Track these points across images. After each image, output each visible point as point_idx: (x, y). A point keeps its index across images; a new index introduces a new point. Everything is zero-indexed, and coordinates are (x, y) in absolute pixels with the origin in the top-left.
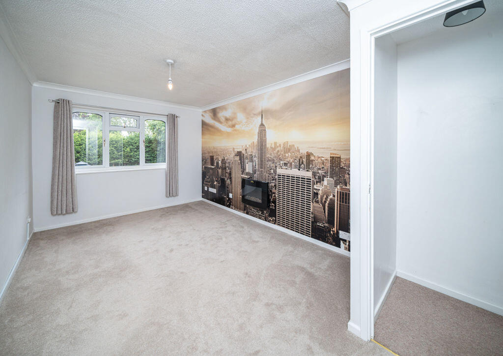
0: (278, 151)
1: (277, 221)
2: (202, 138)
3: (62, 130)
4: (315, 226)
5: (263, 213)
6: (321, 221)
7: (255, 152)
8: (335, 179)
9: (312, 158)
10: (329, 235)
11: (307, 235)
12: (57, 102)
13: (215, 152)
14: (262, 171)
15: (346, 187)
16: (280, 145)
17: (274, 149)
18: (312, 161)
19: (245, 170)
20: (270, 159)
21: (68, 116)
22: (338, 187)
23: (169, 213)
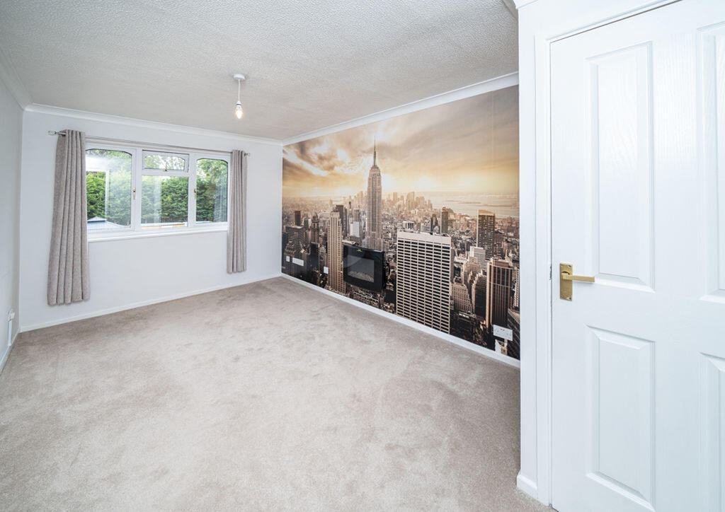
0: (399, 206)
1: (397, 309)
2: (283, 185)
3: (69, 176)
4: (456, 317)
5: (375, 297)
6: (465, 310)
7: (364, 207)
8: (486, 247)
9: (451, 217)
10: (477, 331)
11: (444, 330)
12: (63, 135)
13: (302, 206)
14: (374, 235)
15: (504, 261)
16: (402, 197)
17: (392, 203)
18: (452, 221)
19: (349, 233)
20: (386, 217)
21: (79, 155)
22: (492, 260)
23: (232, 298)
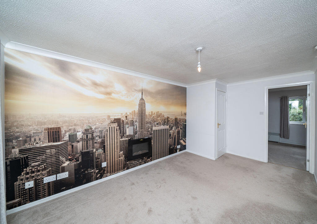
0: (153, 117)
6: (172, 146)
7: (136, 118)
8: (176, 127)
10: (174, 150)
11: (167, 155)
14: (142, 131)
16: (155, 113)
17: (151, 116)
20: (148, 122)
